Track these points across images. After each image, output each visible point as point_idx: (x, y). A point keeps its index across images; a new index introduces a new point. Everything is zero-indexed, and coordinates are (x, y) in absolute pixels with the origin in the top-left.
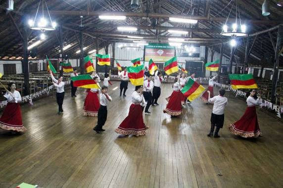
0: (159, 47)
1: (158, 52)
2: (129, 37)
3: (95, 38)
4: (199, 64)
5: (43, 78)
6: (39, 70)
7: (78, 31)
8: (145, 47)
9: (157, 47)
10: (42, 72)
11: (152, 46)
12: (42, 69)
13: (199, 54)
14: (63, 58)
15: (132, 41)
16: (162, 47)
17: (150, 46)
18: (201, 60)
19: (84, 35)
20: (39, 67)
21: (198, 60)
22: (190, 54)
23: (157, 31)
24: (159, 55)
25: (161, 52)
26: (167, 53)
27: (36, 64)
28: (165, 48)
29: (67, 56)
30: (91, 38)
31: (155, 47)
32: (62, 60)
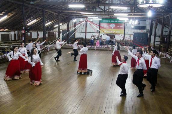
0: (111, 21)
1: (111, 26)
2: (82, 13)
3: (57, 14)
4: (145, 35)
5: (8, 46)
6: (11, 40)
7: (40, 8)
8: (100, 22)
9: (110, 21)
10: (13, 41)
11: (106, 21)
12: (13, 39)
13: (145, 27)
14: (25, 30)
15: (87, 16)
16: (113, 21)
17: (104, 21)
18: (147, 32)
19: (46, 12)
20: (10, 37)
21: (144, 31)
22: (133, 27)
23: (105, 7)
24: (111, 28)
25: (113, 26)
26: (118, 26)
27: (8, 35)
28: (116, 22)
29: (28, 28)
30: (53, 14)
31: (108, 21)
32: (25, 32)
